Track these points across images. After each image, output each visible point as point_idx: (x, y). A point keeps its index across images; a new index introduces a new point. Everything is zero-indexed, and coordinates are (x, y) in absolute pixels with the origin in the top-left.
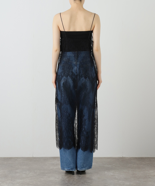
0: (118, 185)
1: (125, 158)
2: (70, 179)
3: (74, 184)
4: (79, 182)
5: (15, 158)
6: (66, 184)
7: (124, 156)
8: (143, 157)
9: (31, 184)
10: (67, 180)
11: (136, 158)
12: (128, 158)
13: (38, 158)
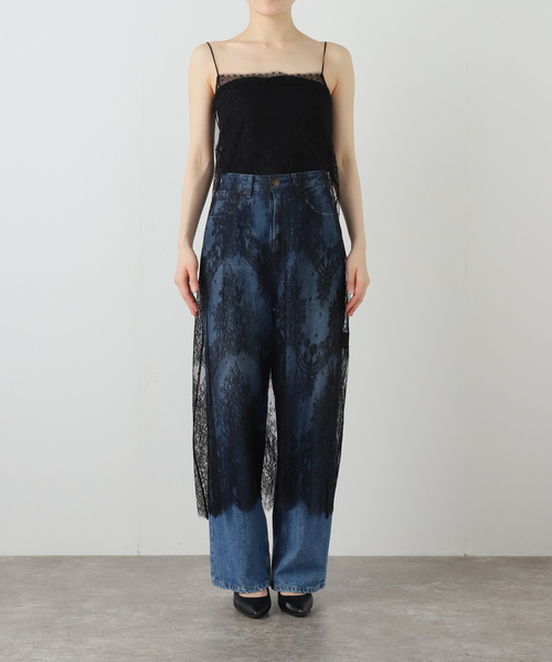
0: (460, 658)
1: (474, 558)
2: (282, 635)
3: (300, 655)
4: (317, 645)
5: (73, 557)
6: (270, 652)
7: (471, 552)
8: (539, 558)
9: (143, 656)
10: (272, 639)
11: (514, 559)
12: (484, 558)
13: (157, 557)
